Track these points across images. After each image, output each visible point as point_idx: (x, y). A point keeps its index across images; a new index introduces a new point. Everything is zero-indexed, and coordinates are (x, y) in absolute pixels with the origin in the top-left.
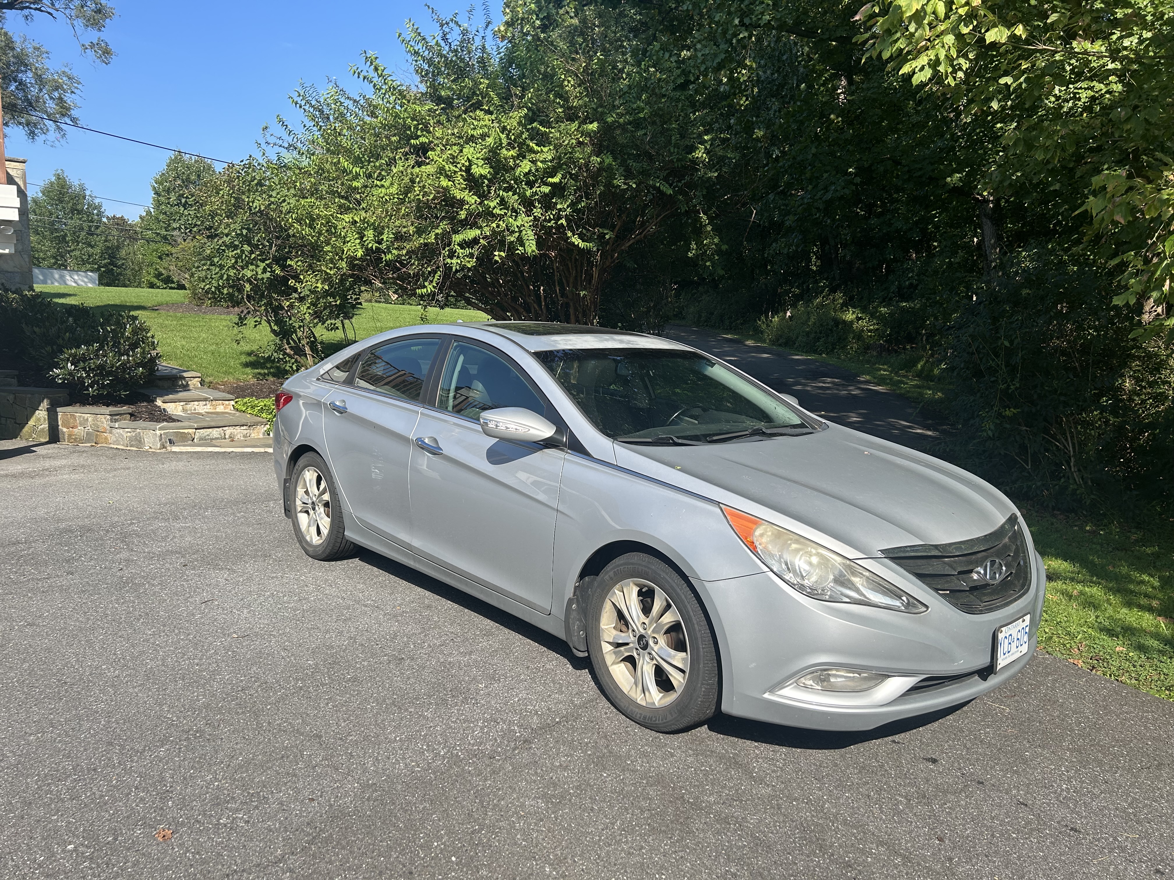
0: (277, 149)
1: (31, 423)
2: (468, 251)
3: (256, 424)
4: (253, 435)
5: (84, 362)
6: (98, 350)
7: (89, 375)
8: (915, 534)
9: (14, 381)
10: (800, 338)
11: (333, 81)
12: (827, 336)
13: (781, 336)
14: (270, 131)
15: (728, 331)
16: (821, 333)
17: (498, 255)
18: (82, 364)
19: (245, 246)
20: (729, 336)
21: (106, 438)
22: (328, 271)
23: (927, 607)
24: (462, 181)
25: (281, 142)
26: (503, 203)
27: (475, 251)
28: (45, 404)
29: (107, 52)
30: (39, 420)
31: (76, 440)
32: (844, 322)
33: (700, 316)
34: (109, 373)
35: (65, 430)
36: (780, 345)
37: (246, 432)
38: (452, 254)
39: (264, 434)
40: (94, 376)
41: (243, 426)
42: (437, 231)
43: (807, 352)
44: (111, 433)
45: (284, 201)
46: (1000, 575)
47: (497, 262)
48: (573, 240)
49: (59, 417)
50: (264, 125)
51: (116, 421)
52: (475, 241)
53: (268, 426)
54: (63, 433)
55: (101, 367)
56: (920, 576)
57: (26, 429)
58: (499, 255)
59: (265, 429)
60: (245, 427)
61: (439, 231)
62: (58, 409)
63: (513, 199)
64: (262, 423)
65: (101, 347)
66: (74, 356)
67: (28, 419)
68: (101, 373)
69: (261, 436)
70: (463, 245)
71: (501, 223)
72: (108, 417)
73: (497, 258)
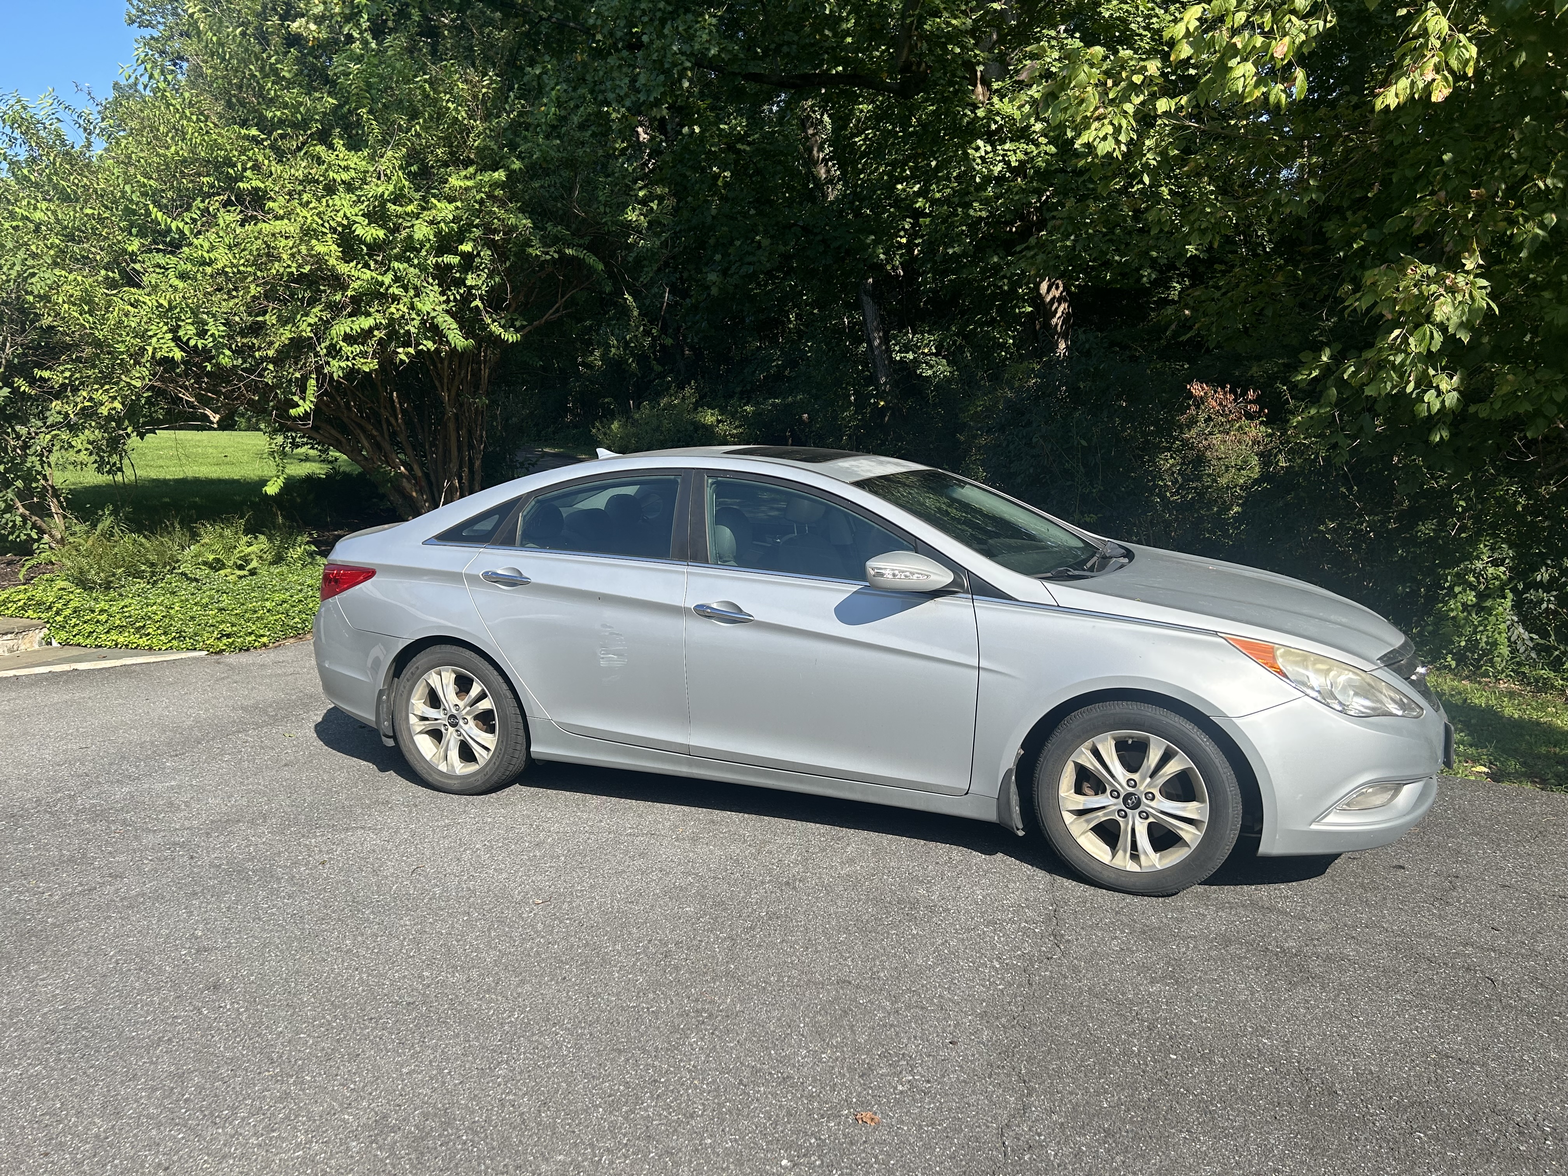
2: (357, 349)
3: (26, 629)
4: (22, 647)
17: (403, 355)
27: (371, 346)
32: (704, 426)
37: (11, 643)
38: (334, 351)
39: (40, 644)
41: (6, 634)
42: (309, 320)
45: (33, 275)
47: (402, 362)
48: (493, 328)
52: (367, 334)
53: (46, 631)
58: (406, 353)
59: (42, 635)
60: (9, 636)
61: (312, 320)
64: (36, 627)
69: (36, 647)
70: (349, 339)
73: (403, 357)
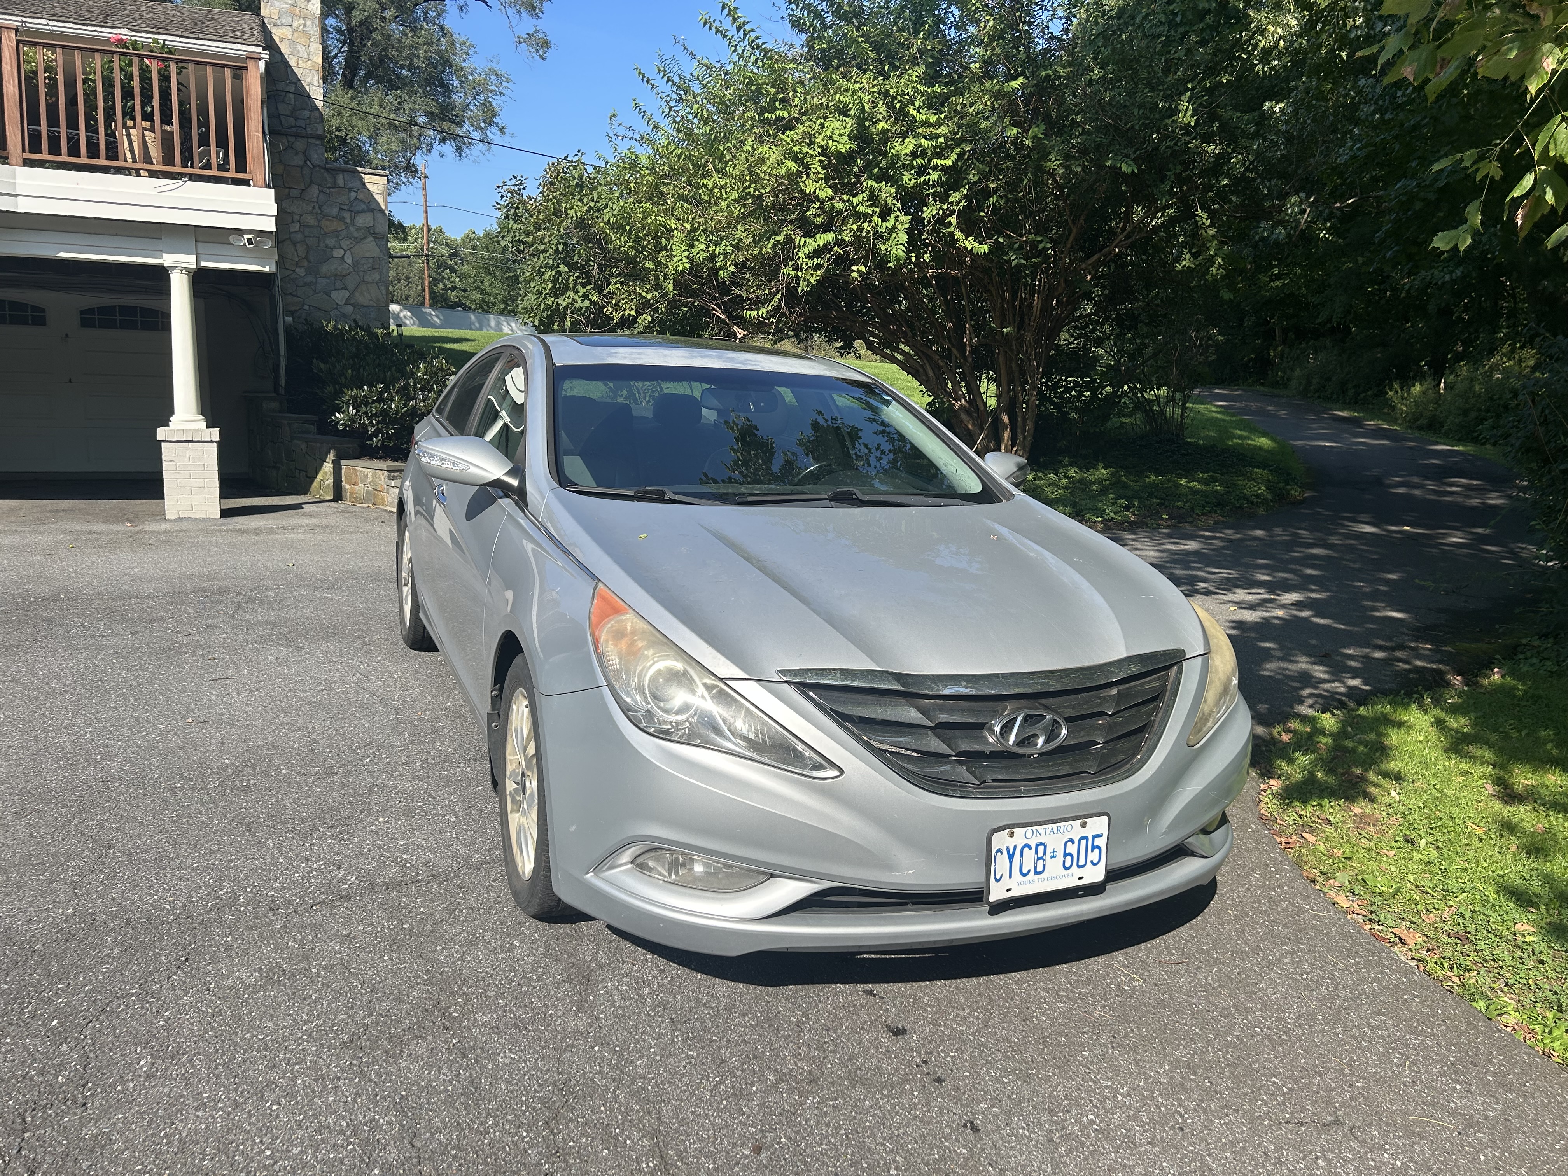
0: (628, 143)
1: (320, 477)
5: (366, 406)
6: (382, 393)
7: (371, 422)
8: (869, 652)
9: (313, 428)
10: (1451, 418)
11: (681, 42)
12: (1499, 416)
13: (1421, 415)
14: (618, 119)
15: (1345, 406)
16: (1488, 411)
18: (364, 408)
19: (562, 266)
20: (1344, 414)
21: (383, 499)
22: (644, 294)
23: (842, 771)
24: (819, 169)
25: (630, 134)
26: (873, 198)
28: (331, 456)
29: (545, 44)
30: (326, 473)
31: (357, 500)
33: (1309, 383)
34: (394, 421)
35: (348, 487)
36: (1420, 428)
40: (378, 423)
42: (778, 238)
43: (1460, 441)
44: (388, 492)
46: (1047, 741)
47: (854, 279)
49: (343, 471)
50: (612, 112)
51: (394, 478)
52: (827, 250)
54: (346, 491)
55: (384, 413)
56: (840, 718)
57: (315, 484)
58: (858, 271)
61: (781, 238)
62: (342, 462)
63: (887, 191)
65: (386, 389)
66: (354, 398)
67: (317, 473)
68: (384, 420)
71: (866, 225)
72: (386, 473)
73: (854, 274)
